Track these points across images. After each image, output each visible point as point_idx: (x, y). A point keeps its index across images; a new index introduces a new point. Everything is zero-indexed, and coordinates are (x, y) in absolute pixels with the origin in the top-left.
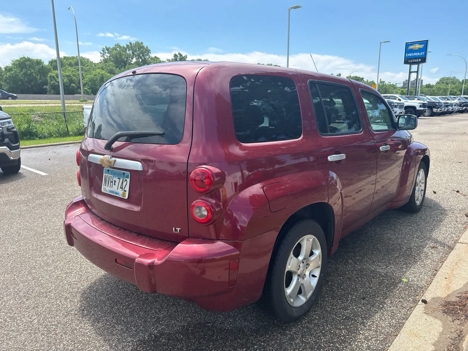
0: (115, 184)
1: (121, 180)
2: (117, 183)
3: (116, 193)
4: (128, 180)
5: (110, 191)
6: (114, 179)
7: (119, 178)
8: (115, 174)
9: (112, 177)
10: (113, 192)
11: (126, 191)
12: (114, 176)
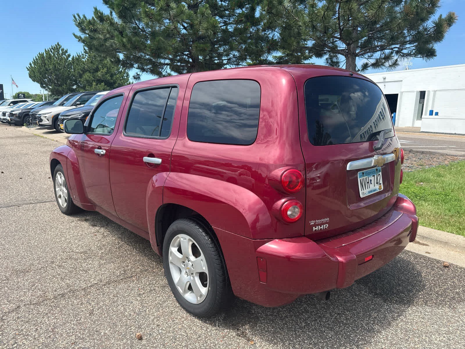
0: (371, 183)
1: (376, 176)
2: (373, 182)
3: (374, 190)
4: (381, 173)
5: (369, 192)
6: (370, 179)
7: (374, 176)
8: (369, 174)
9: (367, 178)
10: (371, 191)
11: (381, 184)
12: (369, 176)
